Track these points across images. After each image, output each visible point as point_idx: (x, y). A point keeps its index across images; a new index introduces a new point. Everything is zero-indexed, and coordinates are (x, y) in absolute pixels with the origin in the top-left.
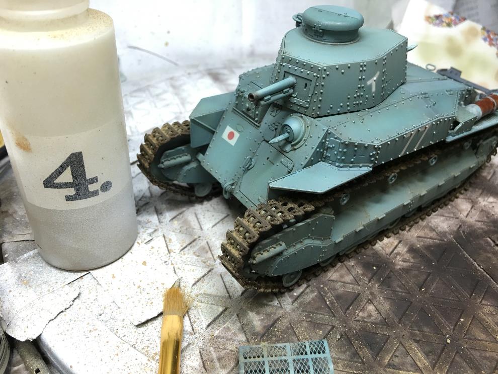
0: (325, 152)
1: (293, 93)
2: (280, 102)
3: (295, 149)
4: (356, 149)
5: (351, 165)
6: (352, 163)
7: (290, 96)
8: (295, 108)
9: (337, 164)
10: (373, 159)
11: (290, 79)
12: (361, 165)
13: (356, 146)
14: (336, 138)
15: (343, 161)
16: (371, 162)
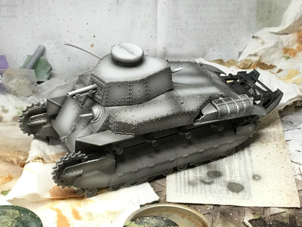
0: (109, 125)
1: (96, 92)
2: (90, 96)
3: (95, 122)
4: (123, 125)
5: (122, 133)
6: (123, 132)
7: (94, 94)
8: (97, 100)
9: (115, 132)
10: (134, 131)
11: (95, 85)
12: (128, 133)
13: (123, 124)
14: (113, 119)
15: (118, 131)
16: (133, 133)
